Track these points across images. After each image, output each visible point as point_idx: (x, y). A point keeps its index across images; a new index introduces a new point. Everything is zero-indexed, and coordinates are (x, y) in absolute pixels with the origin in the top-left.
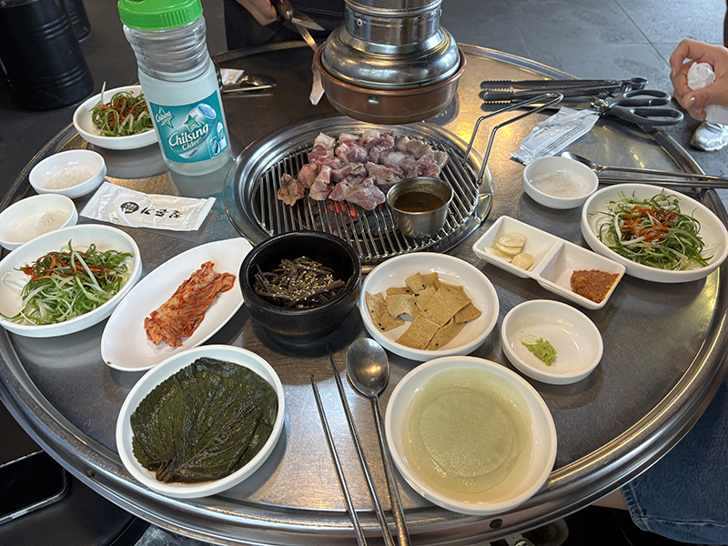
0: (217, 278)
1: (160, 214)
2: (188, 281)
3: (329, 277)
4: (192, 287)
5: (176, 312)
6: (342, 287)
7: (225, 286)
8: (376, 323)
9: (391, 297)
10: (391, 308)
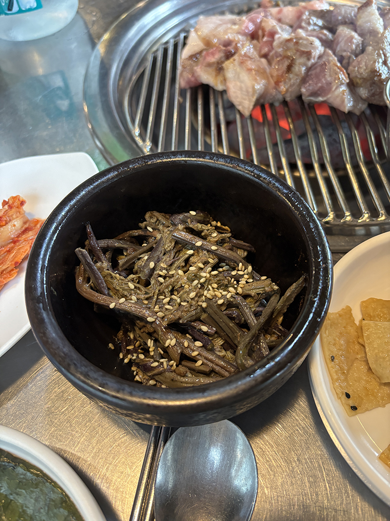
0: (26, 231)
8: (339, 391)
9: (376, 325)
10: (377, 356)
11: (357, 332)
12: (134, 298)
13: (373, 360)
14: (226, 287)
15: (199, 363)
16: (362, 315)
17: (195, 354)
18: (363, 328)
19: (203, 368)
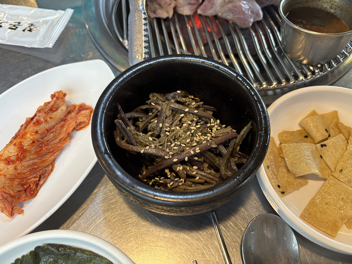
0: (69, 113)
1: (14, 28)
2: (32, 119)
3: (215, 124)
4: (37, 128)
5: (11, 167)
6: (233, 138)
7: (80, 123)
8: (274, 184)
9: (289, 146)
10: (292, 163)
11: (278, 151)
12: (153, 146)
13: (290, 165)
14: (205, 134)
15: (198, 178)
16: (280, 141)
17: (194, 173)
18: (282, 148)
19: (200, 181)
